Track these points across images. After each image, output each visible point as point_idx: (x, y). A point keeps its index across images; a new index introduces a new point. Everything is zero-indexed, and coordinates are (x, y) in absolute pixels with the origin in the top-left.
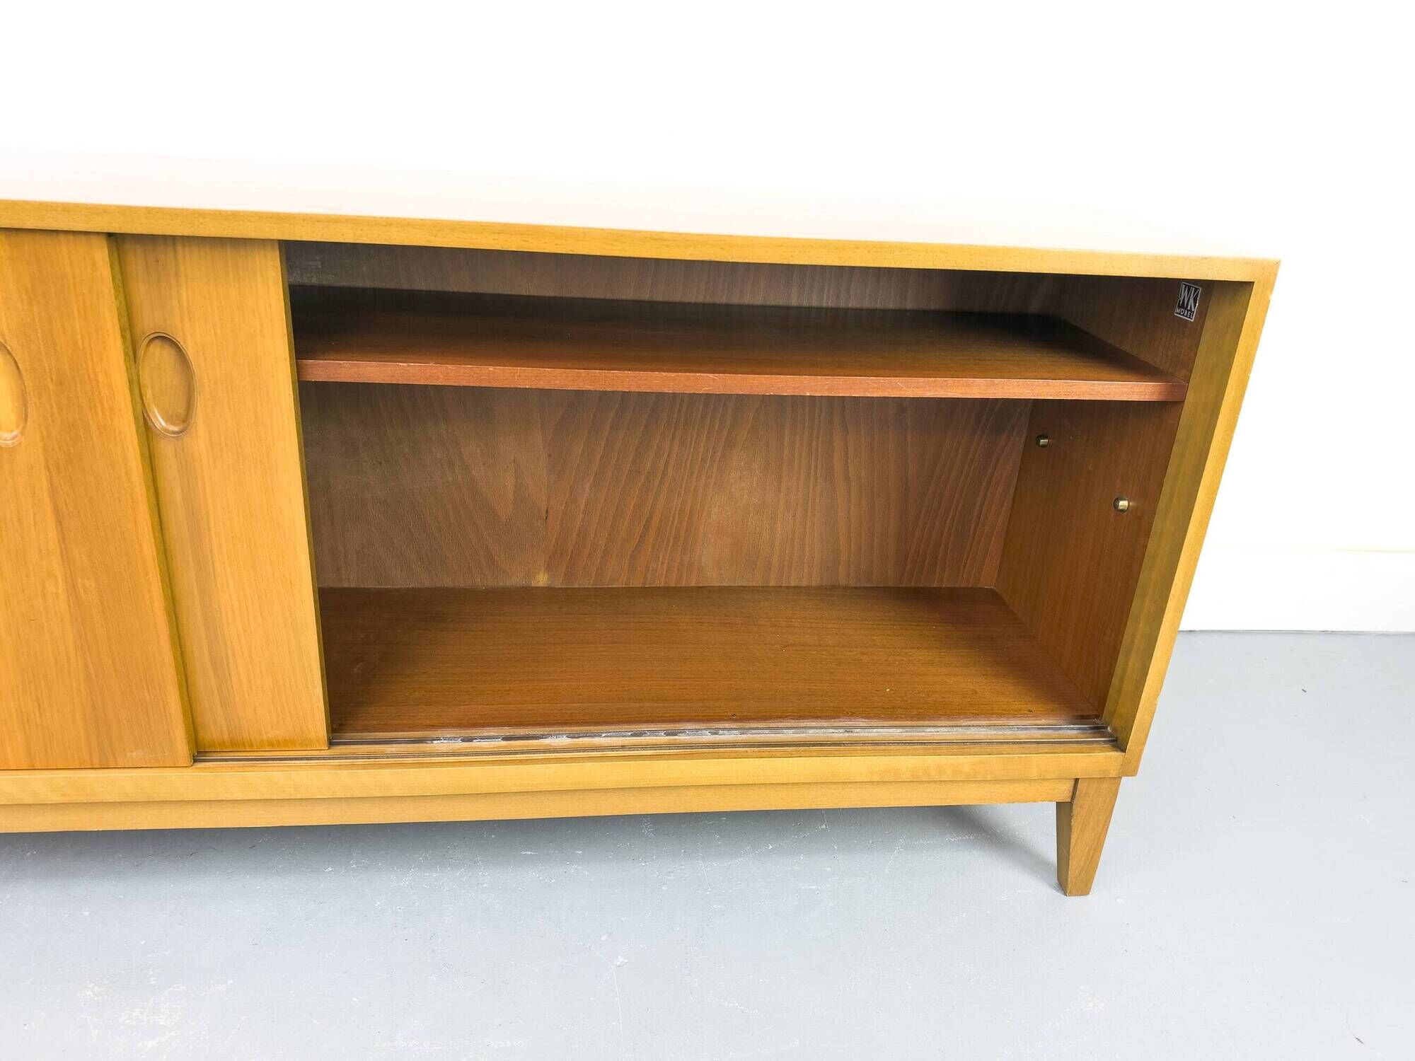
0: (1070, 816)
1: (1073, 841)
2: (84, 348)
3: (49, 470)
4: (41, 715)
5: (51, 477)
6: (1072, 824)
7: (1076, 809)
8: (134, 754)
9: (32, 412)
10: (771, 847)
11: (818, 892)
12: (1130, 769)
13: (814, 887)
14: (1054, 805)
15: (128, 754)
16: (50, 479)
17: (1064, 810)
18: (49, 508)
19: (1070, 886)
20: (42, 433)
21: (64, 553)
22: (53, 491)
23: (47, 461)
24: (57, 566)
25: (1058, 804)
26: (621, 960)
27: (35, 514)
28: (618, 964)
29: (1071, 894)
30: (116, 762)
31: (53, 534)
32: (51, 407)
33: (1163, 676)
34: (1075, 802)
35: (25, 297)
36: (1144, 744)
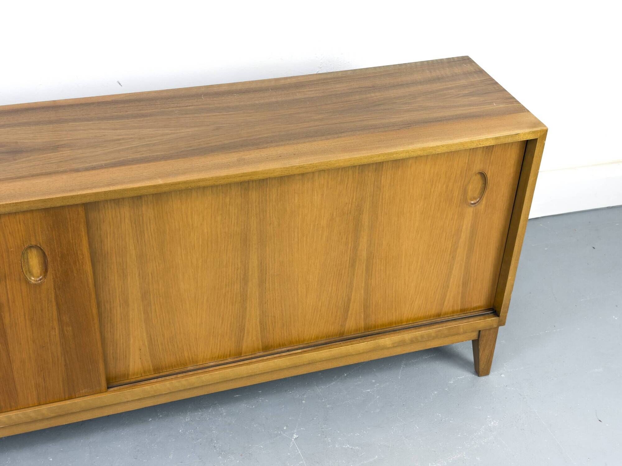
0: (478, 345)
1: (480, 354)
2: (72, 243)
3: (55, 290)
4: (45, 383)
5: (56, 292)
6: (479, 348)
7: (480, 342)
8: (83, 391)
9: (50, 270)
10: (345, 375)
11: (371, 392)
12: (502, 323)
13: (369, 390)
14: (471, 341)
15: (81, 392)
16: (56, 293)
17: (476, 343)
18: (54, 303)
19: (480, 372)
20: (53, 276)
21: (59, 319)
22: (56, 296)
23: (54, 286)
24: (56, 324)
25: (473, 341)
26: (295, 436)
27: (48, 307)
28: (295, 438)
29: (481, 376)
30: (75, 396)
31: (55, 313)
32: (58, 266)
33: (513, 286)
34: (480, 339)
35: (49, 229)
36: (507, 312)
